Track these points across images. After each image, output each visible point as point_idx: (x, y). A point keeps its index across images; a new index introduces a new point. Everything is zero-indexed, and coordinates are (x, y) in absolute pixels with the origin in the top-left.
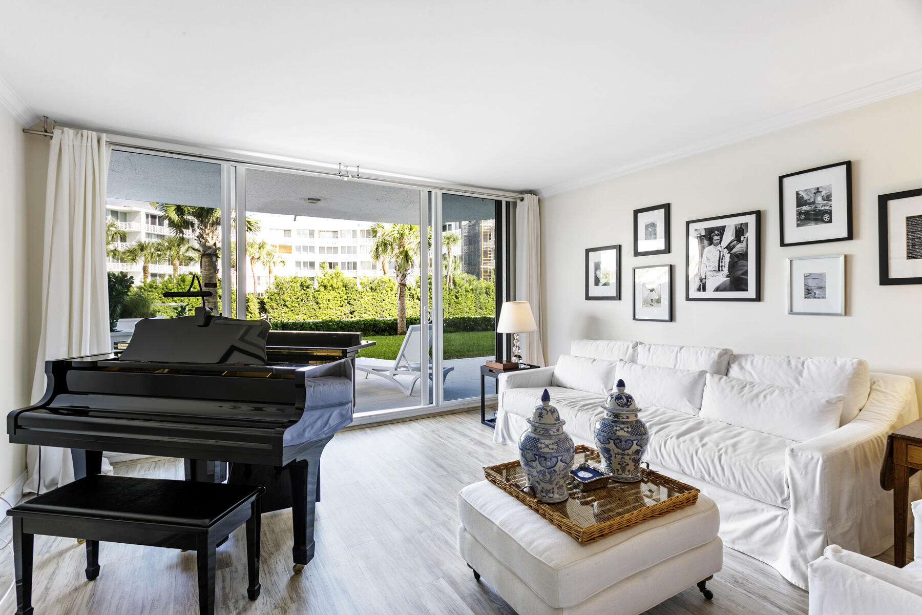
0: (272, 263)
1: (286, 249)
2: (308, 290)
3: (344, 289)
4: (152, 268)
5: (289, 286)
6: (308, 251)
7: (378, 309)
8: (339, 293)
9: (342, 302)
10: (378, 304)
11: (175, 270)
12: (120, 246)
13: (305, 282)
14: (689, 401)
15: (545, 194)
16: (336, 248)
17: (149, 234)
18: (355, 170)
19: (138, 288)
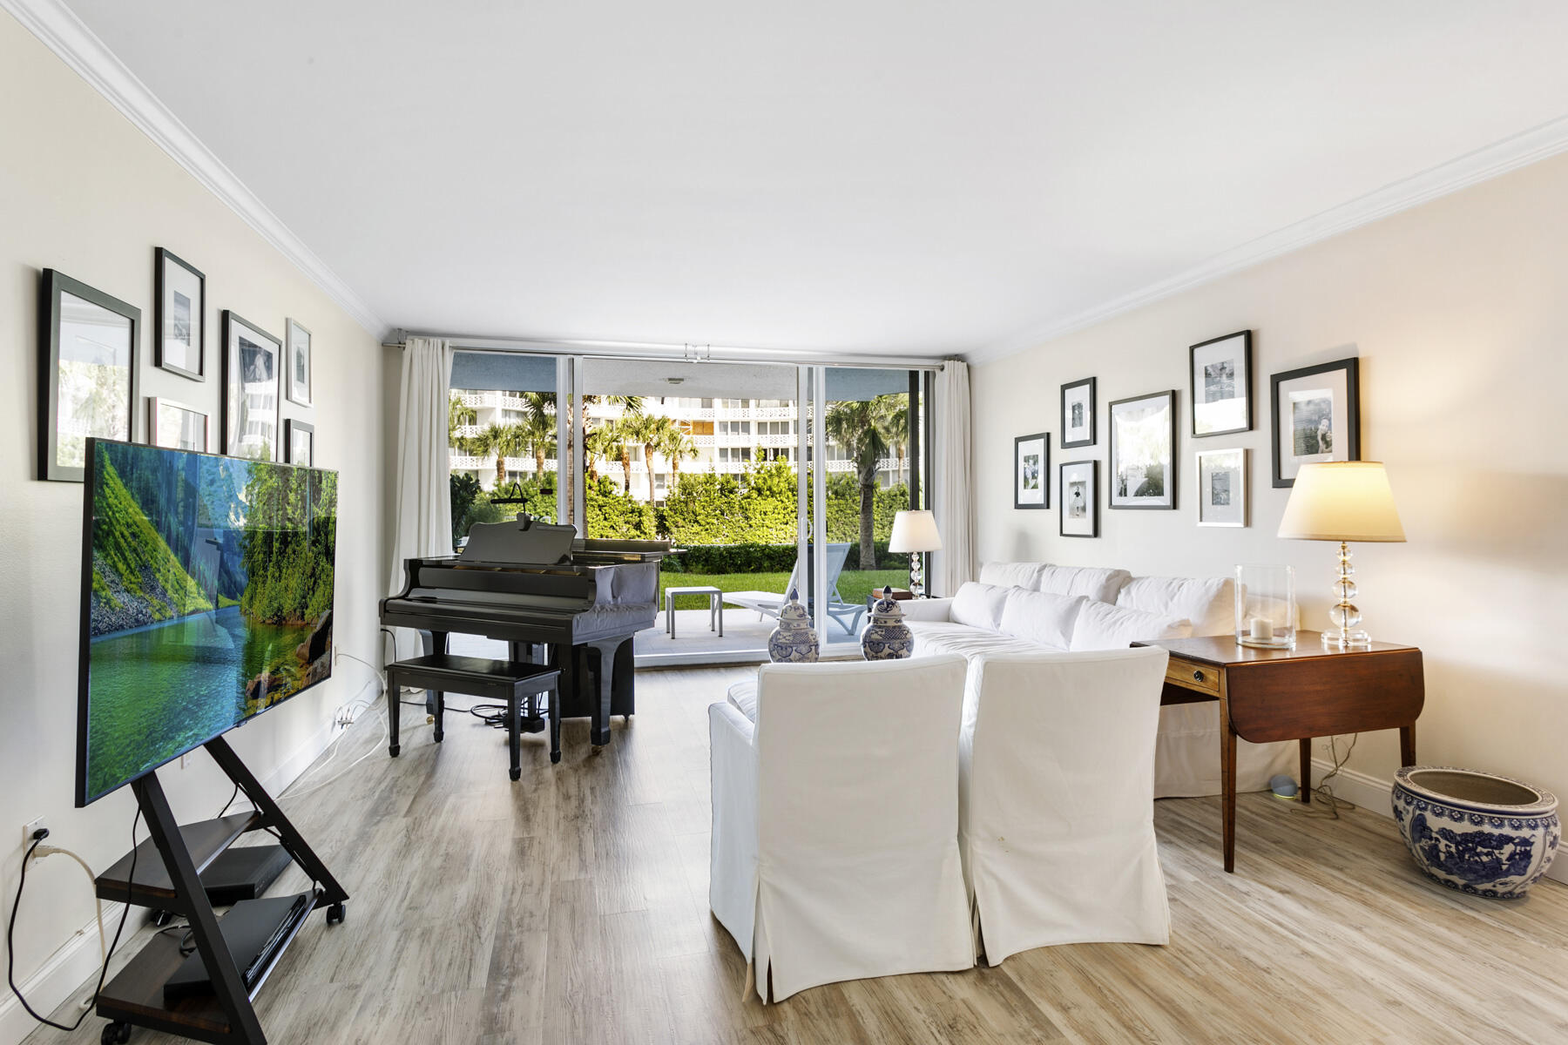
0: (677, 453)
1: (705, 427)
2: (731, 496)
3: (790, 494)
4: (510, 464)
5: (702, 489)
6: (740, 430)
7: (847, 528)
8: (782, 502)
9: (787, 517)
10: (846, 520)
11: (539, 465)
12: (469, 432)
13: (728, 482)
14: (1062, 632)
15: (974, 360)
16: (785, 424)
17: (506, 411)
18: (706, 349)
19: (490, 494)
